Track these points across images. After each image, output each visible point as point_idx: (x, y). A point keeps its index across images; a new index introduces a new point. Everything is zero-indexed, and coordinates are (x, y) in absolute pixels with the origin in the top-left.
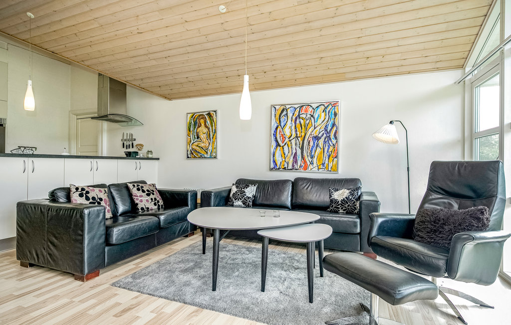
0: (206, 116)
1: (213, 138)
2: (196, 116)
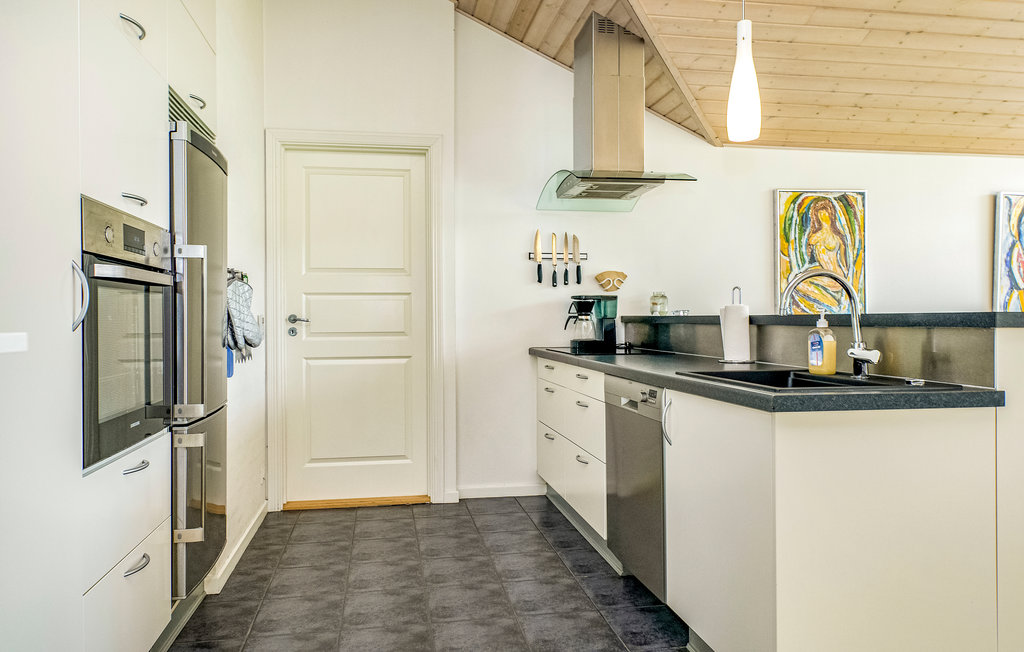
0: (835, 202)
1: (855, 262)
2: (807, 202)
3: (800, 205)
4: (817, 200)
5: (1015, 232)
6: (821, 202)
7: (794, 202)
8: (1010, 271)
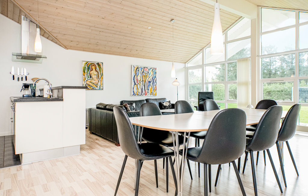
0: (96, 65)
1: (101, 78)
2: (89, 64)
3: (88, 65)
4: (92, 64)
5: (135, 73)
6: (93, 64)
7: (86, 64)
8: (134, 81)
